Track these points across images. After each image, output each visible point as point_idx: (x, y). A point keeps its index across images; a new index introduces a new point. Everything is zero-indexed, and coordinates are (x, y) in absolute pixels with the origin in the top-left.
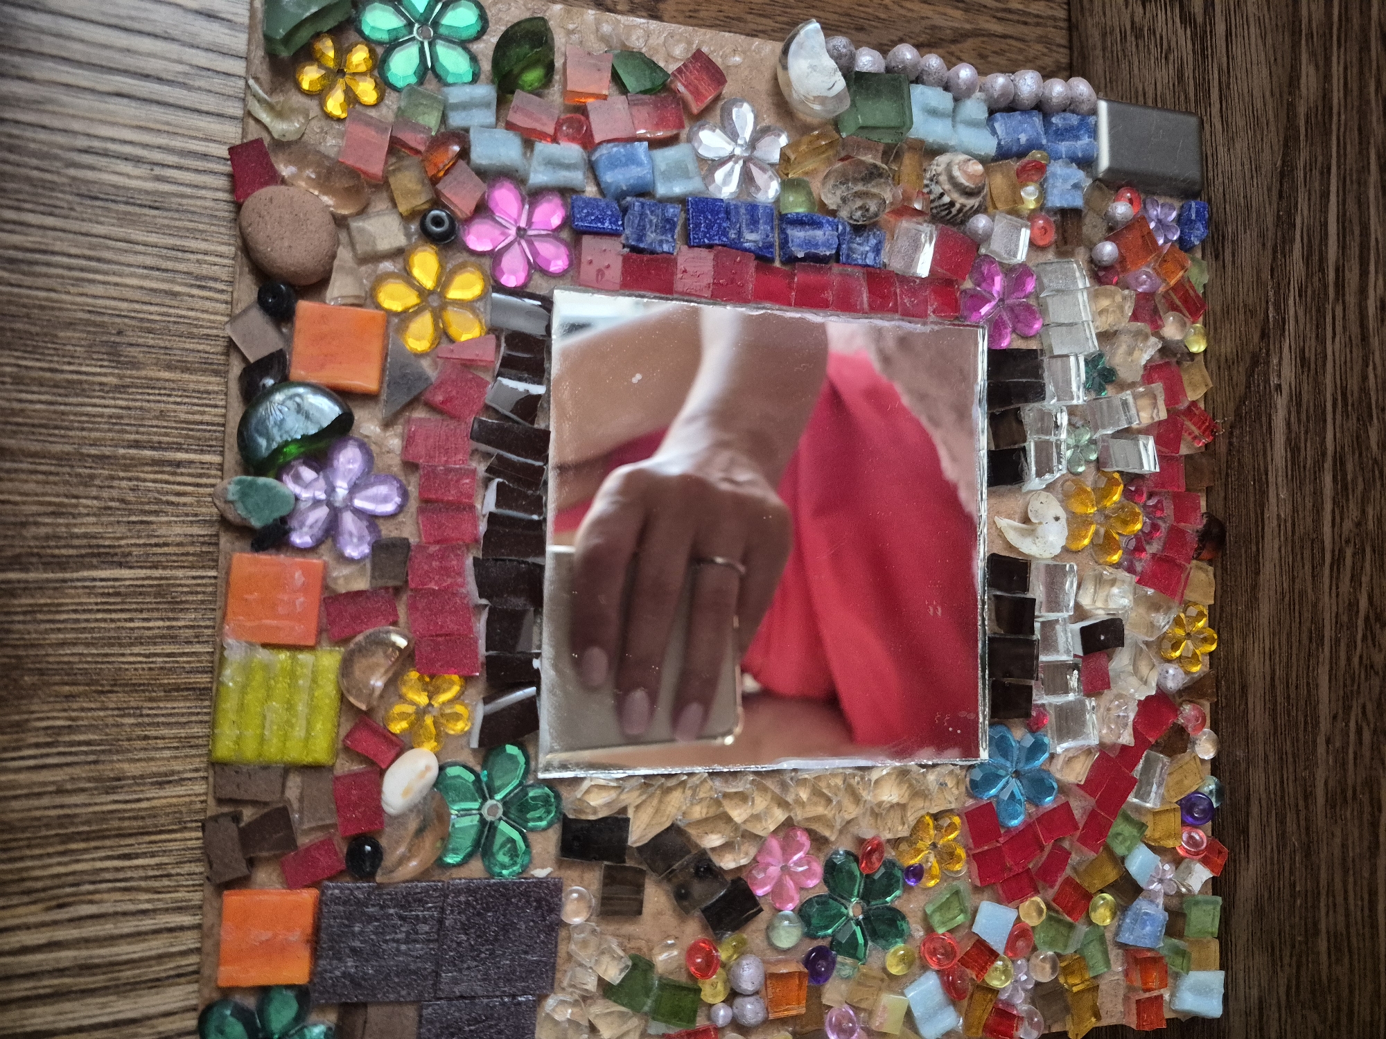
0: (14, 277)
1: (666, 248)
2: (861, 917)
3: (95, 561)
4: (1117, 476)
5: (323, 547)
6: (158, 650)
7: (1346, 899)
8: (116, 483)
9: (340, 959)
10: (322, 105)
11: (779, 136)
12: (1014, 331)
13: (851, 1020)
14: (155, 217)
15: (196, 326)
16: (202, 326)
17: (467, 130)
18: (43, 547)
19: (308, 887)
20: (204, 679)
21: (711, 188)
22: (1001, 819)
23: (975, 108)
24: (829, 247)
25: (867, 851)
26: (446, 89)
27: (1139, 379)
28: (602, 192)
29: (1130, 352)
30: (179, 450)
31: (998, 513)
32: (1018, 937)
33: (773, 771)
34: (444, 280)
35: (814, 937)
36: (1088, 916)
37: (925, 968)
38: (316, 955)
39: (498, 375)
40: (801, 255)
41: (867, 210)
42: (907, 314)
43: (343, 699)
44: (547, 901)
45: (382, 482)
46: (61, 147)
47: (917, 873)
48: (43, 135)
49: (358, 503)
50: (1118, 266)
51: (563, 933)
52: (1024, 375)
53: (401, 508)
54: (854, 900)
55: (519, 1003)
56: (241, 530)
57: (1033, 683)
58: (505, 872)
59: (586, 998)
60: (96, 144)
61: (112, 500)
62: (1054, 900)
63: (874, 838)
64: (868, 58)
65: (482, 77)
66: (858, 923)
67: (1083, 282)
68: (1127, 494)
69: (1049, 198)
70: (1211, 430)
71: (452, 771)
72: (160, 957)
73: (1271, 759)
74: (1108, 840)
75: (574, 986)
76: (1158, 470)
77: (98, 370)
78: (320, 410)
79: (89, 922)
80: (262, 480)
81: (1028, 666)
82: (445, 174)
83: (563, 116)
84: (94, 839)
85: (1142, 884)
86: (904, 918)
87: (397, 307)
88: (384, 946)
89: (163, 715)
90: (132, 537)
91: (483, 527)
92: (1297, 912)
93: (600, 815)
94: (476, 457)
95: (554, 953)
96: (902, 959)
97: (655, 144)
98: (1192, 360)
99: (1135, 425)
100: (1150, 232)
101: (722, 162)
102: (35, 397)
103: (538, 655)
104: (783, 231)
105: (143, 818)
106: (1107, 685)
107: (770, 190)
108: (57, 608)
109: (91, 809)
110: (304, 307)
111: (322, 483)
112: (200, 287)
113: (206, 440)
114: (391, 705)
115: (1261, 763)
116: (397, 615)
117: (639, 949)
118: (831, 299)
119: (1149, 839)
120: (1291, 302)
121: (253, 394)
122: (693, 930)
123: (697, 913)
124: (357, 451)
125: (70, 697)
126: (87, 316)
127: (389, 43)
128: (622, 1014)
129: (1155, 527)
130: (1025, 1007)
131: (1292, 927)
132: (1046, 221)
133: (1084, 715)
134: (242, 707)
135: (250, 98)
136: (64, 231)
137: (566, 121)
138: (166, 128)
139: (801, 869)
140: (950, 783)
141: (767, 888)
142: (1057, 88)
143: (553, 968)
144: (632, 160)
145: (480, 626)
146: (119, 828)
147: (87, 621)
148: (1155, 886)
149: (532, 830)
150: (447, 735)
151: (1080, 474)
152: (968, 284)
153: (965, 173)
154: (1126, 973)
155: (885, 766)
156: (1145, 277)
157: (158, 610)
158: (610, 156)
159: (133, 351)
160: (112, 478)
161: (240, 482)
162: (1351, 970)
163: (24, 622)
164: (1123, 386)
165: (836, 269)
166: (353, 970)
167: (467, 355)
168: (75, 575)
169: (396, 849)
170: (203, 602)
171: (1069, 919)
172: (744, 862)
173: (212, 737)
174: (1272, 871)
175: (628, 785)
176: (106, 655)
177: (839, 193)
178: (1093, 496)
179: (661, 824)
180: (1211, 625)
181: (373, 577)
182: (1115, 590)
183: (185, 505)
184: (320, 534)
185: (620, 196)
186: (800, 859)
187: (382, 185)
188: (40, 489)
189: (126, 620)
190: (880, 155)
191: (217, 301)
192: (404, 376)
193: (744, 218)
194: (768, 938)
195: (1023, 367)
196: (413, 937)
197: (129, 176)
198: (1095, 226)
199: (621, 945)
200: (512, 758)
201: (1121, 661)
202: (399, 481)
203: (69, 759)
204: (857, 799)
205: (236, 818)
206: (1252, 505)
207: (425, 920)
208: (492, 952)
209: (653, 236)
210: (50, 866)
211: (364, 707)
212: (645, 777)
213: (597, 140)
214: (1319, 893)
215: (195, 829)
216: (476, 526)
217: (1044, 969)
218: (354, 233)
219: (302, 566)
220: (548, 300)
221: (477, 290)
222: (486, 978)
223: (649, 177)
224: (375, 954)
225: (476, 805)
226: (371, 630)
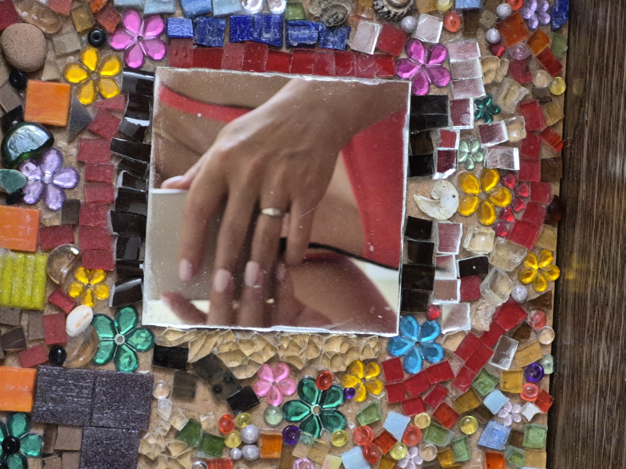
1: (217, 44)
2: (318, 413)
4: (494, 171)
5: (39, 203)
9: (46, 402)
12: (433, 83)
19: (31, 367)
21: (245, 9)
22: (405, 367)
24: (312, 40)
25: (323, 377)
27: (513, 112)
28: (184, 14)
31: (417, 193)
32: (411, 433)
33: (269, 332)
34: (99, 67)
35: (288, 421)
36: (459, 428)
37: (355, 445)
38: (35, 399)
39: (126, 115)
40: (295, 44)
41: (337, 17)
42: (360, 76)
43: (48, 278)
44: (146, 385)
45: (68, 171)
47: (352, 392)
49: (55, 182)
50: (500, 44)
51: (154, 404)
52: (435, 111)
53: (76, 184)
54: (314, 404)
55: (131, 433)
56: (2, 195)
57: (430, 292)
58: (126, 370)
62: (434, 415)
63: (326, 371)
66: (316, 417)
68: (501, 181)
69: (457, 3)
71: (100, 318)
76: (522, 169)
78: (38, 136)
80: (12, 171)
81: (428, 283)
85: (494, 413)
86: (344, 416)
87: (76, 81)
88: (66, 398)
91: (116, 195)
93: (174, 345)
94: (114, 158)
95: (149, 411)
96: (340, 438)
98: (553, 100)
100: (526, 21)
103: (142, 262)
104: (286, 31)
106: (480, 296)
107: (280, 6)
110: (31, 83)
111: (39, 172)
114: (72, 283)
116: (73, 238)
117: (194, 416)
118: (313, 69)
119: (502, 387)
121: (7, 128)
122: (223, 411)
123: (225, 401)
124: (56, 155)
128: (183, 445)
129: (519, 203)
132: (455, 17)
134: (2, 279)
141: (264, 393)
143: (148, 417)
145: (114, 246)
148: (505, 416)
149: (140, 351)
150: (98, 300)
151: (471, 170)
152: (403, 56)
156: (520, 50)
161: (2, 172)
164: (505, 116)
165: (317, 51)
166: (51, 408)
167: (110, 106)
169: (73, 353)
171: (445, 428)
172: (250, 376)
175: (189, 332)
178: (478, 183)
179: (205, 352)
181: (63, 219)
184: (38, 197)
185: (193, 17)
186: (283, 379)
187: (68, 18)
192: (79, 117)
193: (263, 24)
194: (265, 419)
195: (433, 106)
196: (81, 395)
198: (488, 19)
199: (184, 413)
200: (129, 313)
201: (486, 282)
202: (76, 171)
207: (86, 388)
208: (118, 408)
209: (210, 38)
211: (57, 282)
212: (198, 329)
216: (113, 195)
217: (428, 453)
218: (55, 43)
219: (30, 213)
220: (152, 74)
221: (116, 70)
222: (115, 419)
223: (209, 6)
224: (63, 401)
225: (112, 336)
226: (61, 245)
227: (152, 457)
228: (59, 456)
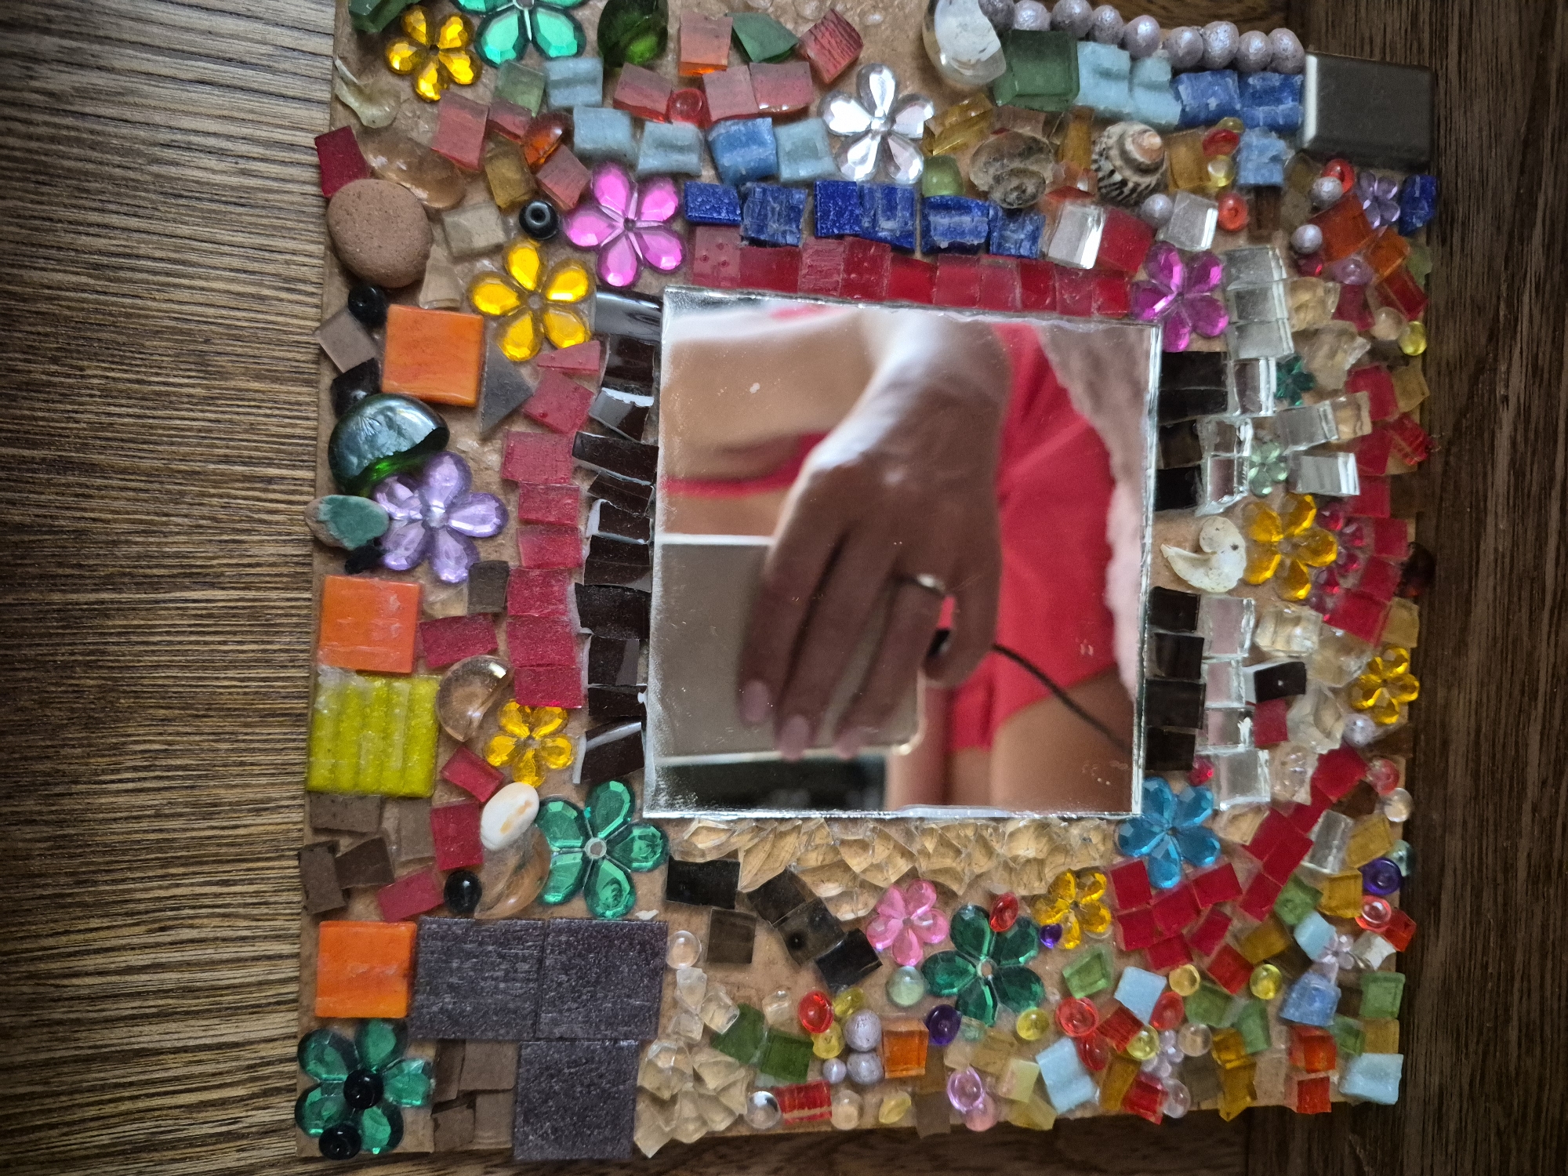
0: (100, 284)
1: (790, 239)
2: (990, 977)
3: (187, 581)
4: (1309, 499)
5: (419, 569)
6: (253, 674)
7: (1542, 986)
8: (206, 500)
9: (437, 995)
10: (414, 86)
11: (924, 107)
12: (1194, 329)
13: (976, 1085)
14: (240, 214)
15: (285, 333)
16: (291, 333)
17: (570, 110)
18: (135, 567)
19: (405, 920)
20: (299, 705)
21: (844, 169)
22: (1152, 879)
23: (1156, 68)
24: (978, 235)
25: (999, 908)
26: (549, 65)
27: (1341, 386)
28: (720, 175)
29: (1333, 354)
30: (269, 465)
31: (1166, 541)
32: (1165, 1007)
33: (897, 819)
34: (545, 279)
35: (937, 995)
36: (1249, 989)
37: (1060, 1034)
38: (413, 989)
39: (605, 384)
40: (944, 245)
41: (1024, 191)
42: (1067, 311)
43: (440, 730)
44: (651, 944)
45: (481, 502)
46: (143, 142)
47: (1055, 933)
48: (125, 130)
49: (455, 524)
50: (1322, 253)
51: (669, 978)
52: (1203, 381)
53: (500, 530)
54: (983, 959)
55: (622, 1048)
56: (334, 551)
57: (1197, 731)
58: (609, 913)
59: (691, 1047)
60: (179, 137)
61: (203, 518)
62: (1210, 969)
63: (1007, 894)
64: (1029, 13)
65: (588, 48)
66: (987, 983)
67: (1277, 273)
68: (1319, 518)
69: (1243, 174)
70: (1426, 447)
71: (555, 807)
72: (260, 983)
73: (1470, 825)
74: (1276, 907)
75: (677, 1033)
76: (1358, 493)
77: (186, 381)
78: (411, 424)
79: (190, 946)
80: (354, 499)
81: (1194, 714)
82: (546, 162)
83: (677, 91)
84: (192, 864)
85: (1313, 956)
86: (1038, 980)
87: (494, 310)
88: (483, 983)
89: (258, 741)
90: (224, 557)
91: (586, 551)
92: (1487, 996)
93: (709, 859)
94: (579, 475)
95: (658, 998)
96: (1035, 1024)
97: (781, 119)
98: (1407, 364)
99: (1334, 439)
100: (1362, 214)
101: (857, 138)
102: (123, 410)
103: (643, 689)
104: (925, 217)
105: (240, 845)
106: (1285, 738)
107: (910, 169)
108: (150, 630)
109: (189, 834)
110: (395, 311)
111: (416, 502)
112: (288, 290)
113: (298, 454)
114: (491, 737)
115: (1459, 830)
116: (495, 643)
117: (749, 998)
118: (977, 295)
119: (1325, 907)
120: (1526, 299)
121: (344, 407)
122: (807, 982)
123: (812, 964)
124: (453, 467)
125: (165, 720)
126: (172, 323)
127: (486, 13)
128: (729, 1065)
129: (1351, 558)
130: (1171, 1082)
131: (1481, 1012)
132: (1237, 200)
133: (1256, 768)
134: (337, 735)
135: (338, 81)
136: (148, 233)
137: (679, 96)
138: (250, 117)
139: (925, 923)
140: (1096, 838)
141: (888, 942)
142: (1255, 44)
143: (657, 1014)
144: (754, 139)
145: (583, 656)
146: (217, 855)
147: (180, 643)
148: (1329, 959)
149: (637, 870)
150: (549, 770)
151: (1266, 496)
152: (1142, 276)
153: (1140, 147)
154: (1290, 1052)
155: (1024, 818)
156: (1354, 267)
157: (252, 633)
158: (729, 136)
159: (222, 360)
160: (203, 495)
161: (330, 502)
162: (1542, 1064)
163: (118, 644)
164: (1321, 394)
165: (985, 260)
166: (450, 1006)
167: (568, 364)
168: (168, 596)
169: (494, 885)
170: (297, 625)
171: (1226, 991)
172: (861, 913)
173: (307, 765)
174: (1463, 950)
175: (739, 827)
176: (200, 678)
177: (992, 171)
178: (1279, 522)
179: (773, 870)
180: (1413, 670)
181: (470, 603)
182: (1298, 631)
183: (277, 523)
184: (416, 556)
185: (740, 181)
186: (925, 913)
187: (478, 174)
188: (130, 507)
189: (220, 643)
190: (1041, 126)
191: (307, 304)
192: (502, 386)
193: (880, 201)
194: (888, 994)
195: (1202, 372)
196: (511, 975)
197: (214, 172)
198: (1296, 206)
199: (728, 993)
200: (617, 795)
201: (1301, 710)
202: (497, 500)
203: (166, 783)
204: (990, 852)
205: (333, 848)
206: (1466, 536)
207: (524, 959)
208: (593, 996)
209: (775, 226)
210: (151, 889)
211: (460, 738)
212: (757, 820)
213: (714, 118)
214: (1513, 978)
215: (289, 858)
216: (578, 550)
217: (1194, 1041)
218: (449, 229)
219: (397, 590)
220: (658, 300)
221: (580, 290)
222: (587, 1021)
223: (772, 158)
224: (474, 991)
225: (579, 843)
226: (469, 659)
227: (666, 1095)
228: (469, 1107)
